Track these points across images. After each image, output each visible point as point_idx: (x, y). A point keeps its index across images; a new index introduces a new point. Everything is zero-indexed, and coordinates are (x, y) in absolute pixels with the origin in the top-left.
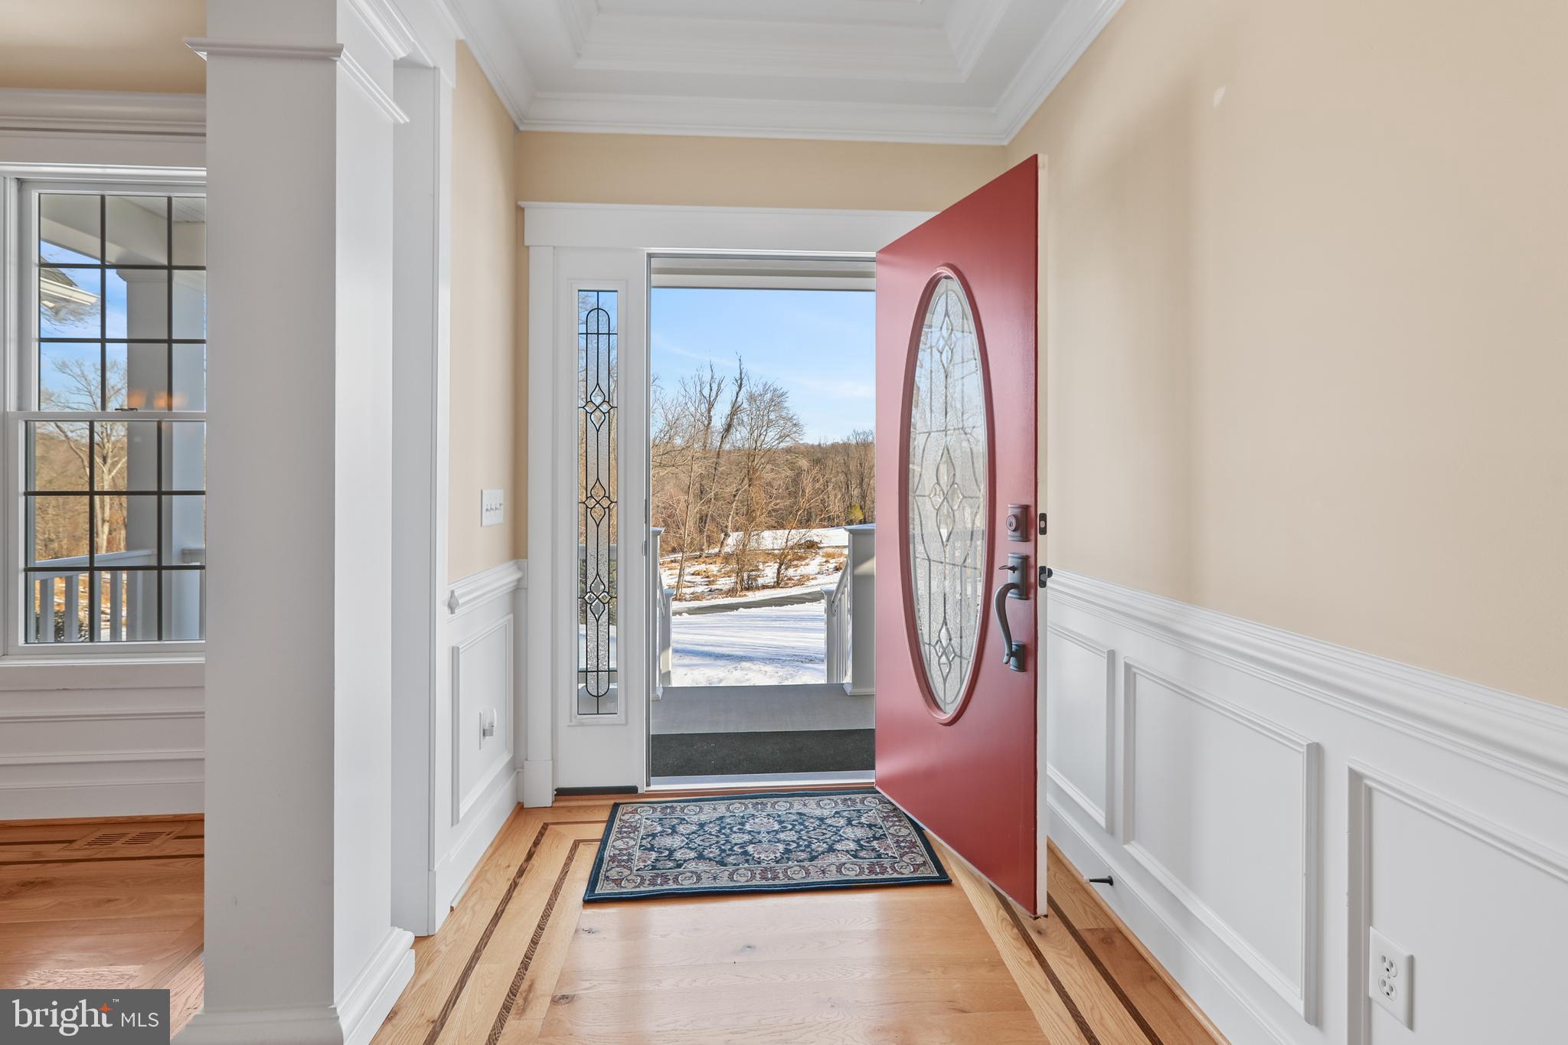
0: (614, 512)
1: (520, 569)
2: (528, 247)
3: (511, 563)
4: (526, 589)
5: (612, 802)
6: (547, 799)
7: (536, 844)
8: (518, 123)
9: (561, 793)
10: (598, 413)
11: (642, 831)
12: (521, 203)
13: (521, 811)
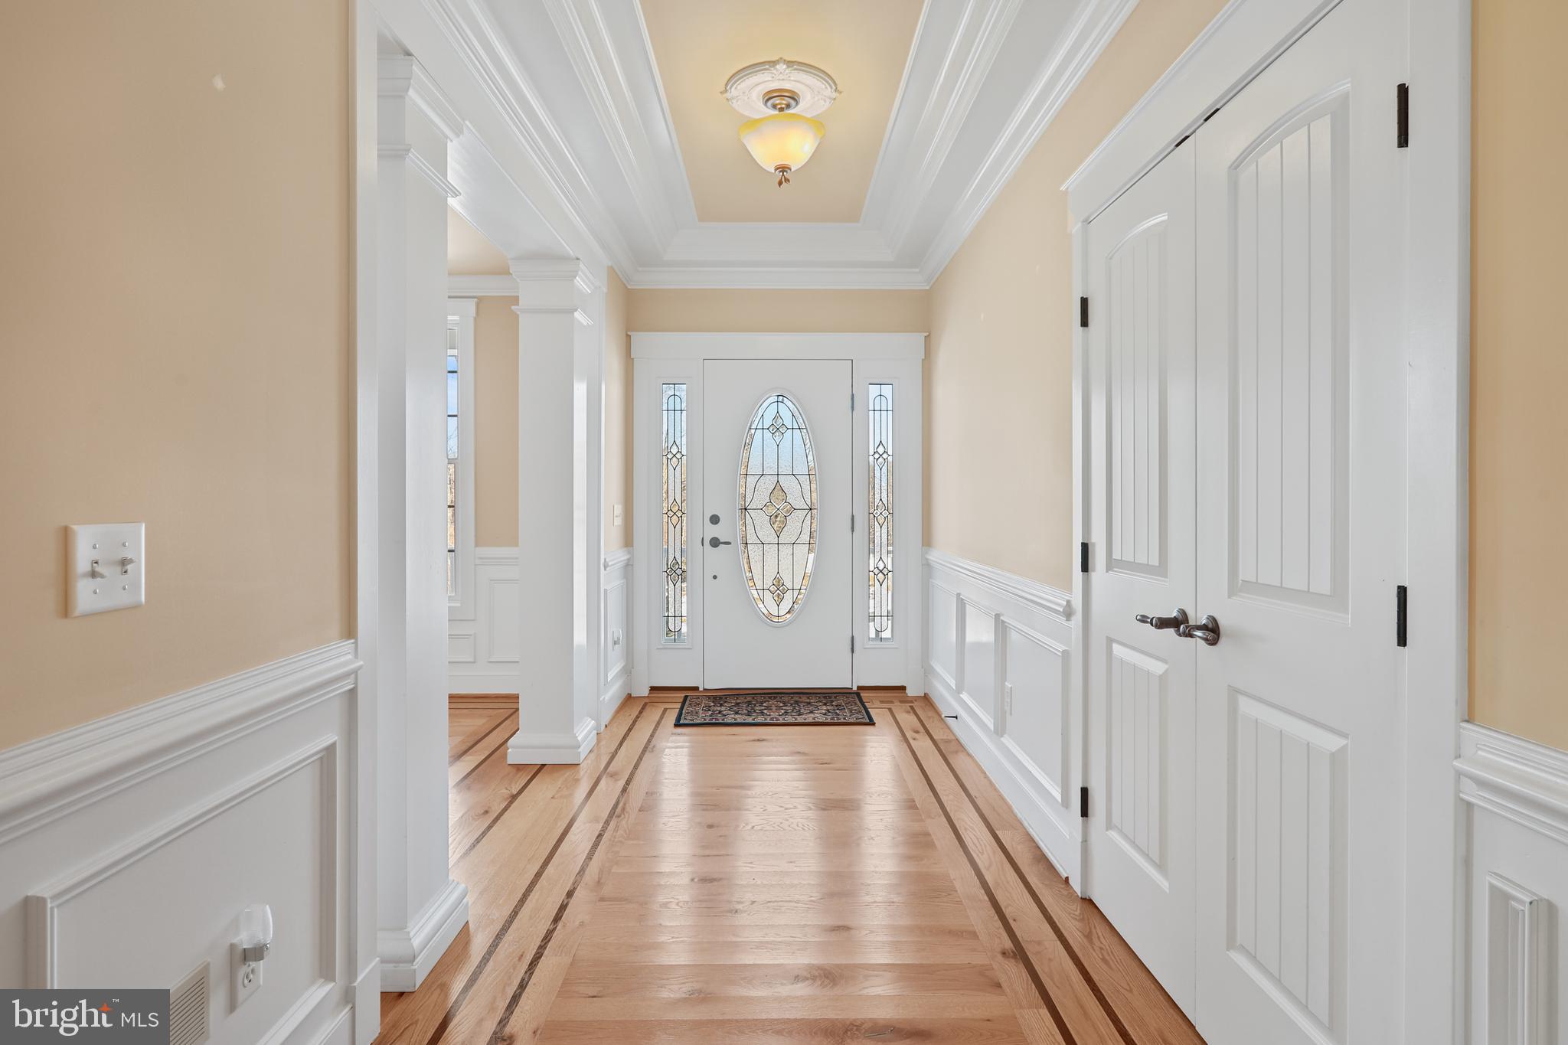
0: (685, 519)
1: (629, 553)
2: (633, 359)
3: (625, 549)
4: (632, 565)
5: (683, 695)
6: (646, 692)
7: (641, 712)
8: (625, 282)
9: (653, 689)
10: (674, 459)
11: (703, 705)
12: (629, 333)
13: (629, 699)
